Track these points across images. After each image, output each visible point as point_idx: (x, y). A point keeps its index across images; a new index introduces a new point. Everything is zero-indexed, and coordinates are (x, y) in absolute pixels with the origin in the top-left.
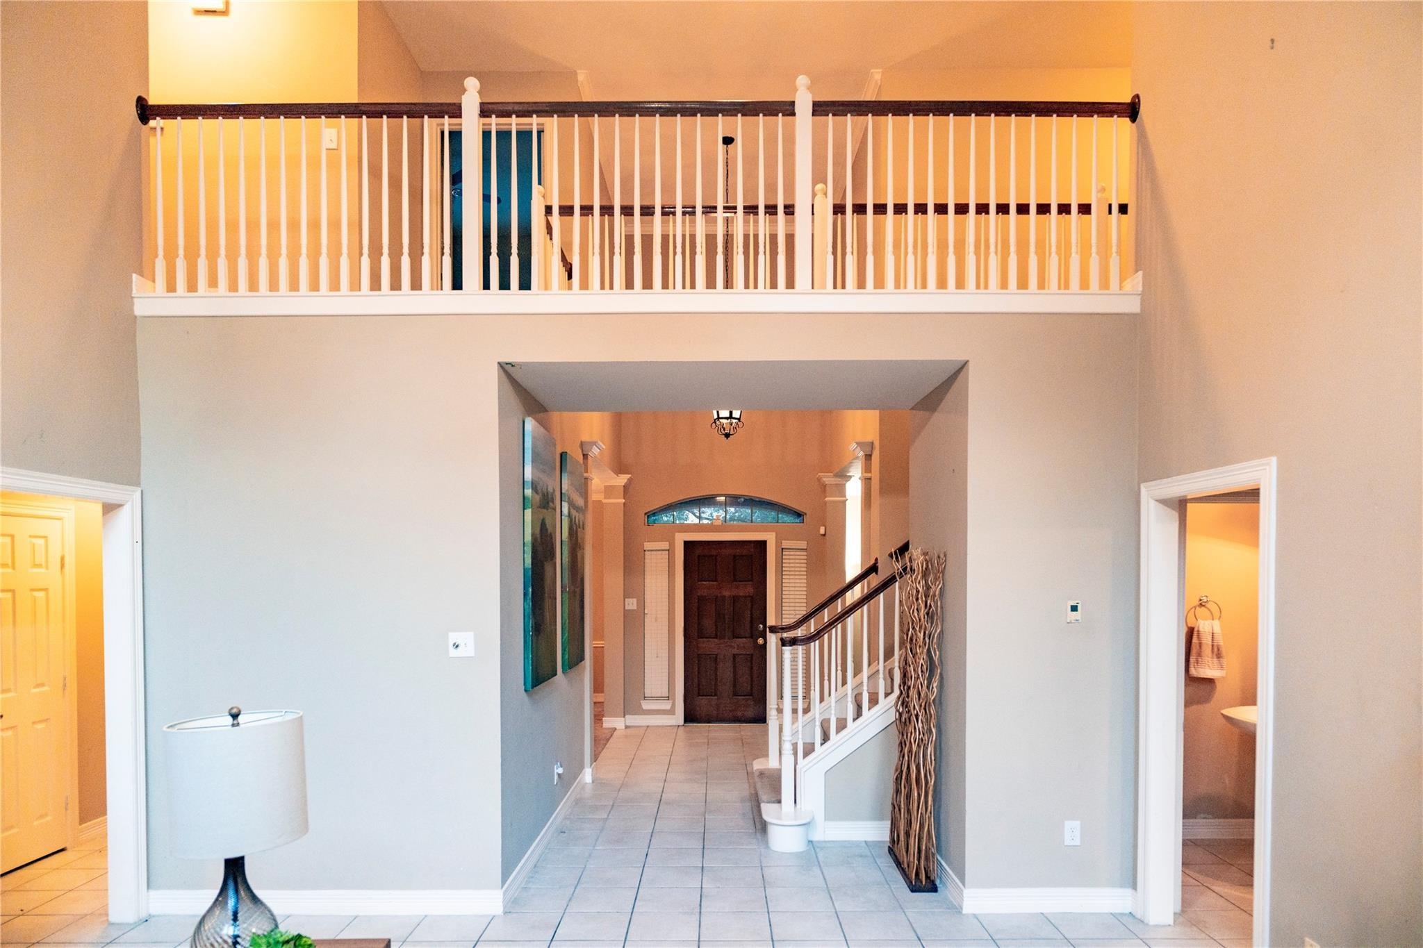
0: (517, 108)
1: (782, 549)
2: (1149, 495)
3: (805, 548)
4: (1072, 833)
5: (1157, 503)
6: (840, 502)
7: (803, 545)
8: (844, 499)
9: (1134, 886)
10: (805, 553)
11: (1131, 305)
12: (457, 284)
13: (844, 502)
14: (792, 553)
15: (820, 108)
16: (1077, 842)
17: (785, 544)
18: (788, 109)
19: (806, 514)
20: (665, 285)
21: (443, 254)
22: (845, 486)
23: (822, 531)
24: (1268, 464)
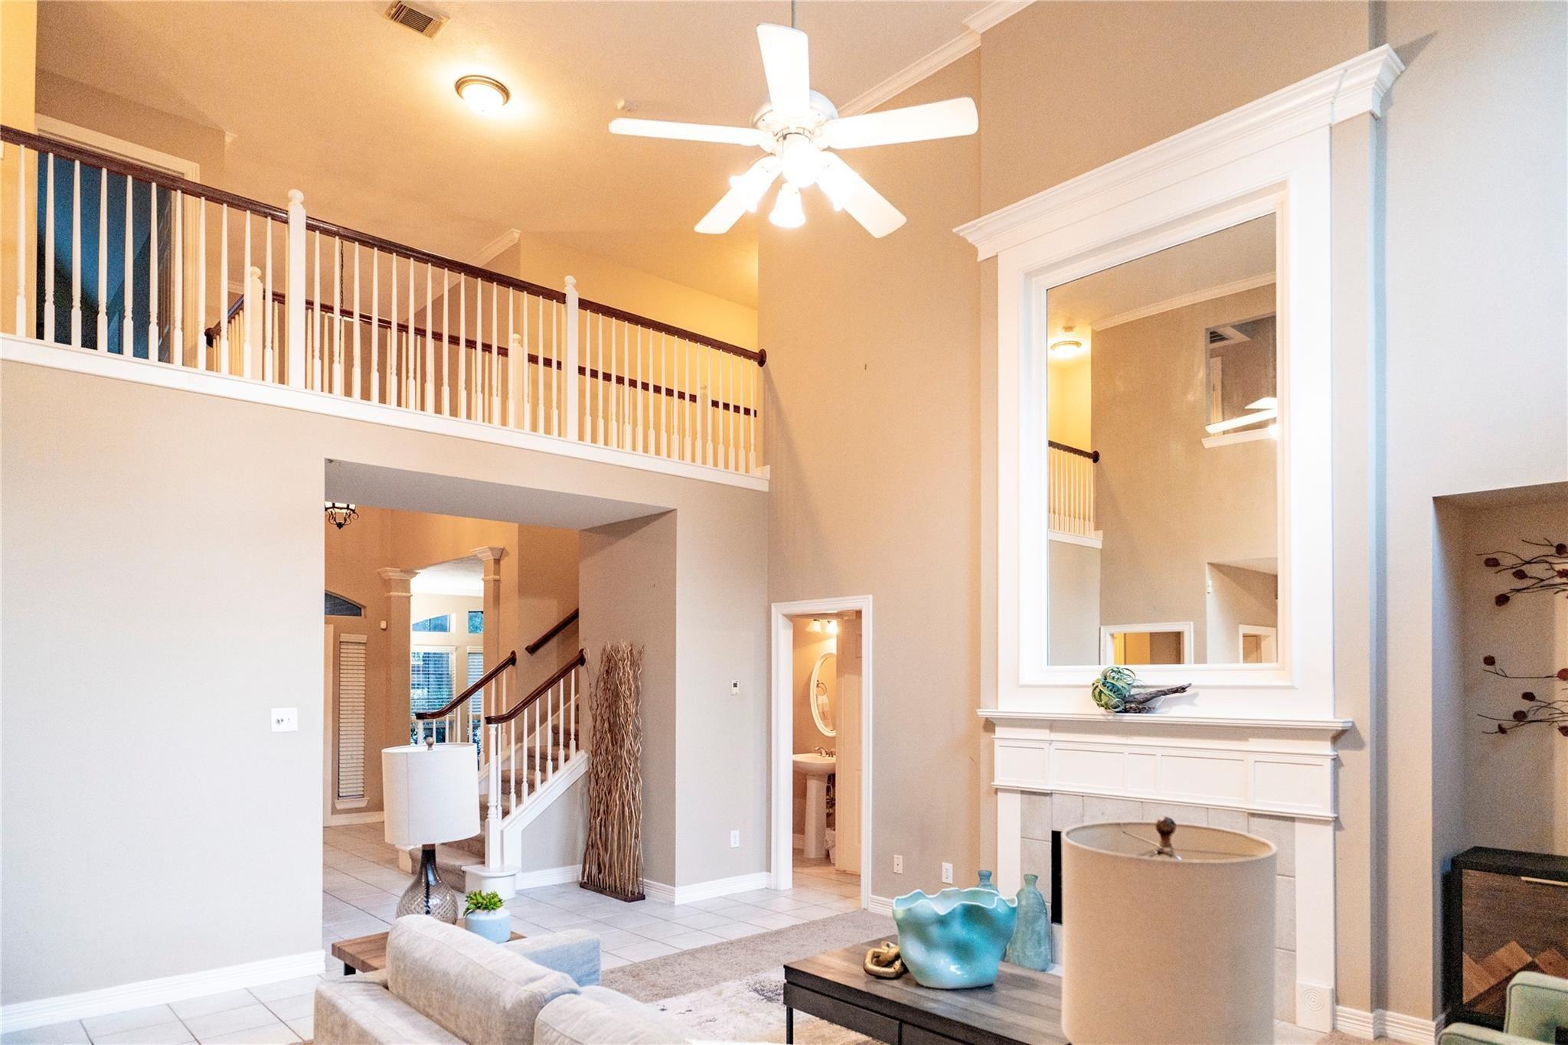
0: (341, 231)
1: (341, 642)
2: (778, 611)
3: (365, 642)
4: (735, 838)
5: (784, 618)
6: (404, 597)
7: (363, 638)
8: (408, 594)
9: (769, 870)
10: (364, 648)
11: (764, 487)
12: (282, 379)
13: (408, 598)
14: (350, 647)
15: (584, 304)
16: (737, 845)
17: (344, 637)
18: (561, 298)
19: (365, 607)
20: (469, 416)
21: (264, 347)
22: (409, 584)
23: (383, 625)
24: (868, 598)
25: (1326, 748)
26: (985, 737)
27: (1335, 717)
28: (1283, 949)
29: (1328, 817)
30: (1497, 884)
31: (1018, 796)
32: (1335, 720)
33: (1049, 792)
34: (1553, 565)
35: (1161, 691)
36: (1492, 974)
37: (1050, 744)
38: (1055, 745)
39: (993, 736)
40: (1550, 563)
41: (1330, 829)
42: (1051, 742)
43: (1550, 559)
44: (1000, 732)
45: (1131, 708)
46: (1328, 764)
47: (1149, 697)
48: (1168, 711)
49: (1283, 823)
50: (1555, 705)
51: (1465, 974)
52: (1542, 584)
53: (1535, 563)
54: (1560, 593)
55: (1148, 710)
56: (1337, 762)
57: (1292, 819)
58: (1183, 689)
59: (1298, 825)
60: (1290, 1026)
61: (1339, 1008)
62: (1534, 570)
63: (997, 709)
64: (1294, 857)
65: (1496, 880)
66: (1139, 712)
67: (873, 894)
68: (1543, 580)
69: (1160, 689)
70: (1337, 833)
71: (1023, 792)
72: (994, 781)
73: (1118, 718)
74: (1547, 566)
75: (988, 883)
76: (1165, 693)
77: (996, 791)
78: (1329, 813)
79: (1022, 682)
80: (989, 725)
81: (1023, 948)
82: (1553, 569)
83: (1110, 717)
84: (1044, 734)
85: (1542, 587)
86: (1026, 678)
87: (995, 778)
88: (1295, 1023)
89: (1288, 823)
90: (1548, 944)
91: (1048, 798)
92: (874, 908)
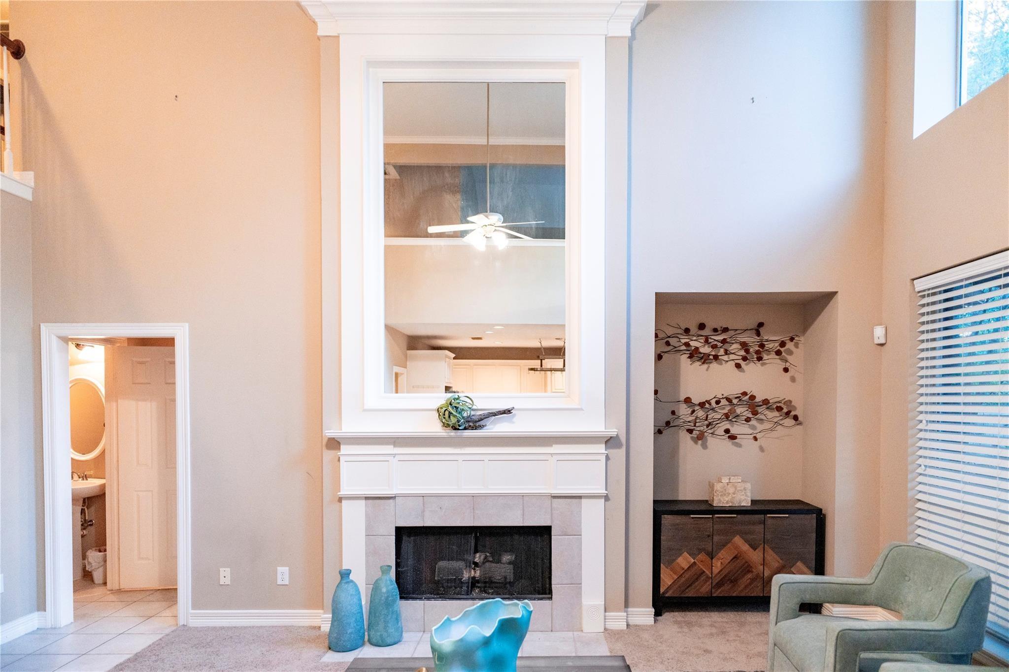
2: (51, 332)
5: (58, 338)
9: (42, 608)
11: (28, 195)
24: (183, 327)
25: (601, 448)
26: (328, 455)
27: (605, 429)
28: (574, 584)
29: (604, 493)
30: (678, 521)
31: (363, 502)
32: (607, 430)
33: (394, 496)
34: (681, 340)
35: (492, 413)
36: (675, 573)
37: (394, 457)
38: (398, 458)
39: (339, 454)
40: (679, 338)
41: (603, 500)
42: (394, 455)
43: (679, 336)
44: (345, 449)
45: (470, 426)
46: (603, 458)
47: (483, 417)
48: (496, 428)
49: (574, 501)
50: (681, 418)
51: (661, 576)
52: (676, 349)
53: (672, 337)
54: (683, 355)
55: (481, 427)
56: (608, 458)
57: (580, 497)
58: (508, 412)
59: (583, 501)
60: (579, 633)
61: (607, 614)
62: (673, 341)
63: (341, 430)
64: (581, 523)
65: (678, 519)
66: (475, 429)
67: (192, 609)
68: (676, 347)
69: (490, 412)
70: (606, 503)
71: (367, 498)
72: (340, 492)
73: (459, 434)
74: (678, 340)
75: (349, 580)
76: (494, 414)
77: (340, 500)
78: (603, 491)
79: (366, 407)
80: (334, 444)
81: (386, 627)
82: (680, 341)
83: (452, 434)
84: (389, 449)
85: (676, 351)
86: (370, 403)
87: (341, 489)
88: (582, 631)
89: (577, 500)
90: (700, 551)
91: (391, 501)
92: (194, 623)
